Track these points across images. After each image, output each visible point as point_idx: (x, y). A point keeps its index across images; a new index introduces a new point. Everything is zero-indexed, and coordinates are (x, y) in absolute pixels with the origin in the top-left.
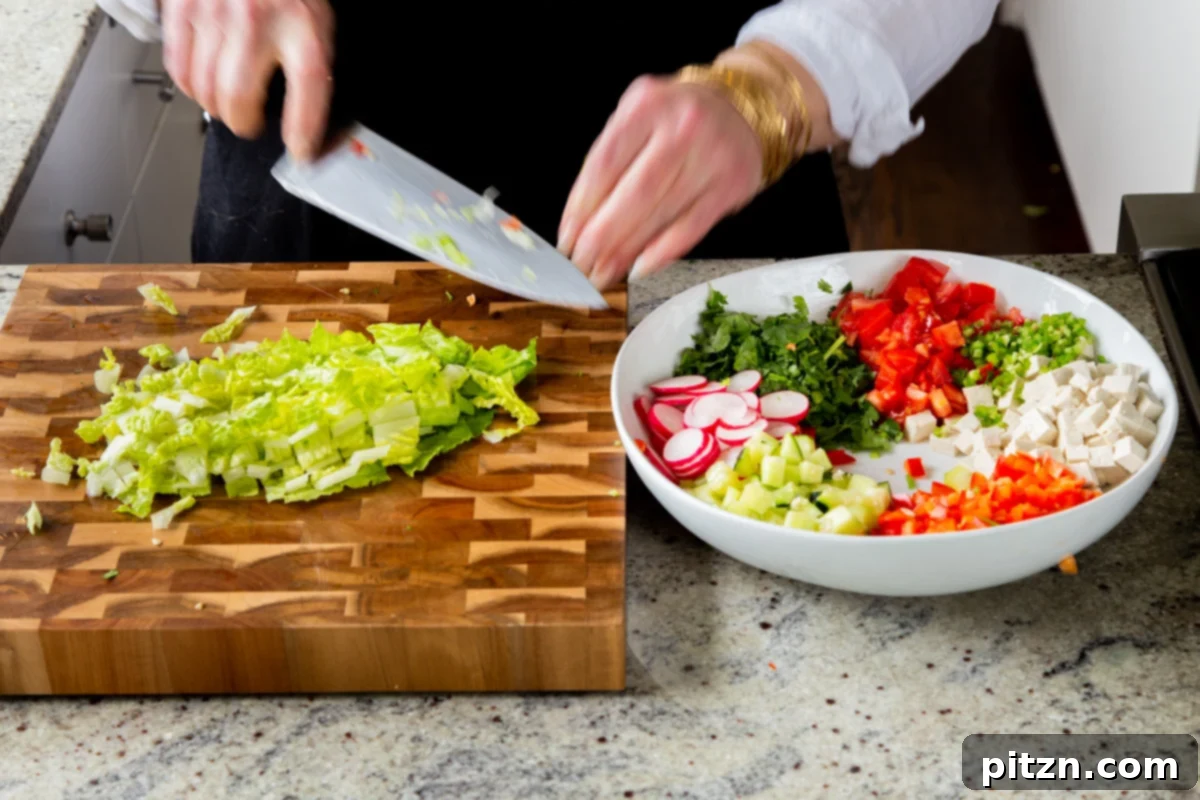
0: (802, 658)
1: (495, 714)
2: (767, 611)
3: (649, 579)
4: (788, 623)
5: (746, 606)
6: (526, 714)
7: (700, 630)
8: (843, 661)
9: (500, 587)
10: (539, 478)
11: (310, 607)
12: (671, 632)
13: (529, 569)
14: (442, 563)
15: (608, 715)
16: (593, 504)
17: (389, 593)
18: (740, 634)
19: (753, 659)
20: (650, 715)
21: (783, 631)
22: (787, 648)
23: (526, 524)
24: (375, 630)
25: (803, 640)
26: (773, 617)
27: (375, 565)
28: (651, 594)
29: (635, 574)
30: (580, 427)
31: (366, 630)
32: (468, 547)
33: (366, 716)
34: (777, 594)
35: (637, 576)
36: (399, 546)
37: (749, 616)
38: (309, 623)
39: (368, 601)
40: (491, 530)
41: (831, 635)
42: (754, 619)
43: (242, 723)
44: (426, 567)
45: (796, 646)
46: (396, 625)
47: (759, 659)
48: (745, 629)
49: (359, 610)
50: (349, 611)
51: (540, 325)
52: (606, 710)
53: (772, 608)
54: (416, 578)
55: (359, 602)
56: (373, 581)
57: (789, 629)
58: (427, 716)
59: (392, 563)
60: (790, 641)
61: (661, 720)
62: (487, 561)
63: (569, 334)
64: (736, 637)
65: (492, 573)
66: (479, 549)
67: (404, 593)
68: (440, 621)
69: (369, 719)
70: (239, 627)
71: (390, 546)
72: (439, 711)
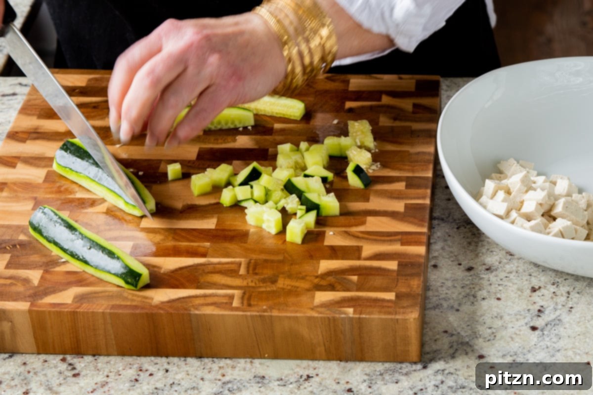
0: (559, 351)
1: (348, 387)
2: (535, 318)
3: (454, 296)
4: (549, 326)
5: (521, 315)
6: (370, 387)
7: (489, 331)
8: (587, 353)
9: (338, 291)
10: (370, 219)
11: (210, 300)
12: (470, 332)
13: (358, 279)
14: (300, 273)
15: (426, 388)
16: (405, 237)
17: (262, 292)
18: (516, 334)
19: (525, 351)
20: (454, 389)
21: (546, 333)
22: (549, 344)
23: (359, 249)
24: (252, 316)
25: (560, 338)
26: (539, 323)
27: (256, 274)
28: (456, 306)
29: (445, 292)
30: (400, 186)
31: (246, 316)
32: (319, 263)
33: (260, 387)
34: (542, 307)
35: (447, 294)
36: (272, 261)
37: (522, 322)
38: (209, 311)
39: (249, 297)
40: (335, 252)
41: (579, 335)
42: (526, 324)
43: (176, 391)
44: (290, 276)
45: (554, 343)
46: (266, 314)
47: (529, 351)
48: (520, 331)
49: (242, 303)
50: (236, 303)
51: (378, 118)
52: (425, 385)
53: (539, 316)
54: (283, 283)
55: (242, 298)
56: (253, 284)
57: (549, 331)
58: (302, 387)
59: (268, 273)
60: (551, 339)
61: (462, 392)
62: (330, 273)
63: (398, 124)
64: (514, 336)
65: (332, 281)
66: (326, 265)
67: (273, 292)
68: (296, 312)
69: (262, 389)
70: (162, 312)
71: (266, 261)
72: (310, 384)
